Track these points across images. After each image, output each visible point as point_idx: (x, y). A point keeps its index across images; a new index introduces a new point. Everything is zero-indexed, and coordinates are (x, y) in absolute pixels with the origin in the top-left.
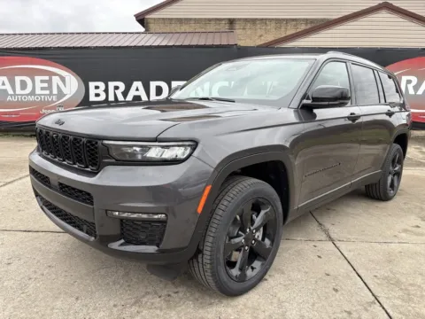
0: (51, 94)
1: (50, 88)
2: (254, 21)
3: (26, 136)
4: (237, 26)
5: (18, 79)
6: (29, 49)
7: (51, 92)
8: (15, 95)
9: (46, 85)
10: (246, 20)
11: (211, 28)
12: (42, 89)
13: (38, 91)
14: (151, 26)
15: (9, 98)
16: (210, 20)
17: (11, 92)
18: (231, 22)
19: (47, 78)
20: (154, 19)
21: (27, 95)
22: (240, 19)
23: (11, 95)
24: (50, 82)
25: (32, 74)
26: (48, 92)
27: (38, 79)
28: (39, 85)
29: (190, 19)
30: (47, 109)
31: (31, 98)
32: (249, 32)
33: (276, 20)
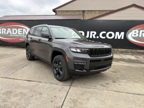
0: (23, 34)
1: (22, 32)
2: (91, 11)
3: (15, 47)
4: (85, 13)
5: (13, 29)
6: (17, 20)
7: (23, 33)
8: (12, 34)
9: (21, 31)
10: (89, 11)
11: (77, 13)
12: (20, 33)
13: (19, 33)
14: (58, 13)
15: (11, 35)
16: (76, 11)
17: (11, 33)
18: (84, 11)
19: (21, 29)
20: (58, 11)
21: (16, 34)
22: (86, 10)
23: (11, 34)
24: (22, 30)
25: (17, 28)
26: (22, 34)
27: (19, 29)
28: (19, 31)
29: (70, 11)
30: (21, 39)
31: (17, 35)
32: (89, 15)
33: (99, 10)
